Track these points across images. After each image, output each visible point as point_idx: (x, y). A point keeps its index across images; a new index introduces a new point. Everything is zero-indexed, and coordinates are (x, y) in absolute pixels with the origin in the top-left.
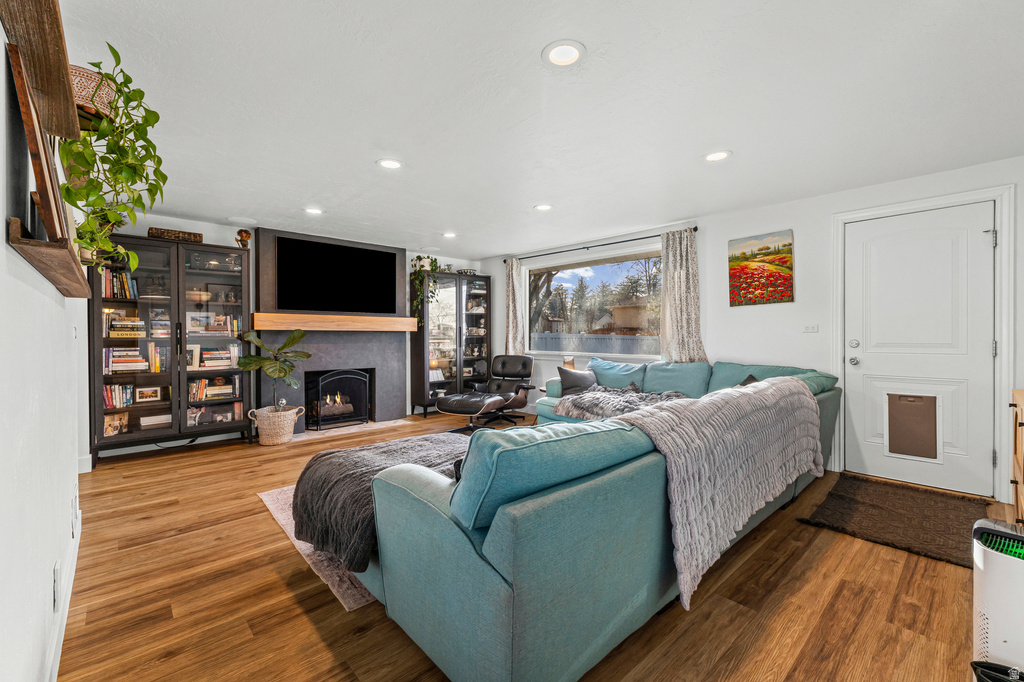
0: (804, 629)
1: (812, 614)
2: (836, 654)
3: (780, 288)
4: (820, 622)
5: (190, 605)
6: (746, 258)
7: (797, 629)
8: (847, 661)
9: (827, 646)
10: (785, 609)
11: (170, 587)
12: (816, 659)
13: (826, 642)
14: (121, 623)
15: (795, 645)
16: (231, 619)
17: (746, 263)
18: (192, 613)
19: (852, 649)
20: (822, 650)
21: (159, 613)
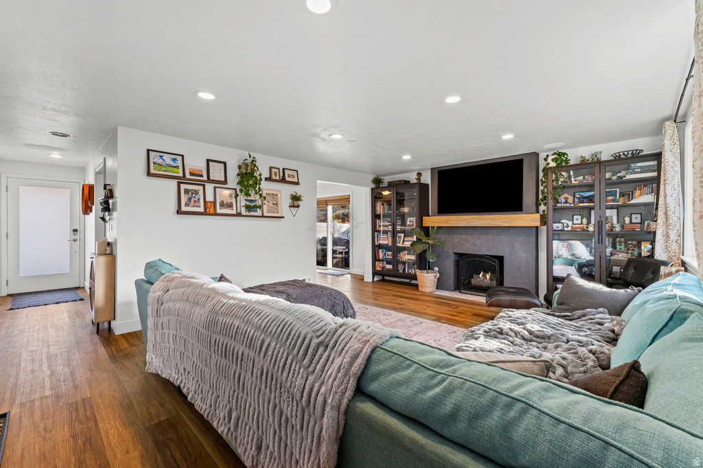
0: (110, 444)
1: (115, 456)
2: (80, 448)
4: (105, 457)
7: (114, 440)
8: (72, 451)
9: (89, 448)
10: (134, 443)
12: (90, 437)
13: (92, 450)
15: (107, 433)
19: (73, 460)
20: (90, 443)
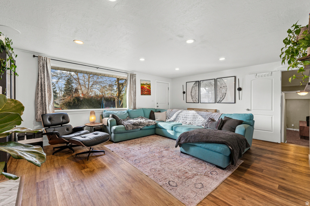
3: (149, 93)
5: (273, 185)
6: (144, 85)
11: (275, 194)
14: (295, 194)
16: (265, 175)
17: (144, 86)
18: (273, 182)
21: (282, 189)
